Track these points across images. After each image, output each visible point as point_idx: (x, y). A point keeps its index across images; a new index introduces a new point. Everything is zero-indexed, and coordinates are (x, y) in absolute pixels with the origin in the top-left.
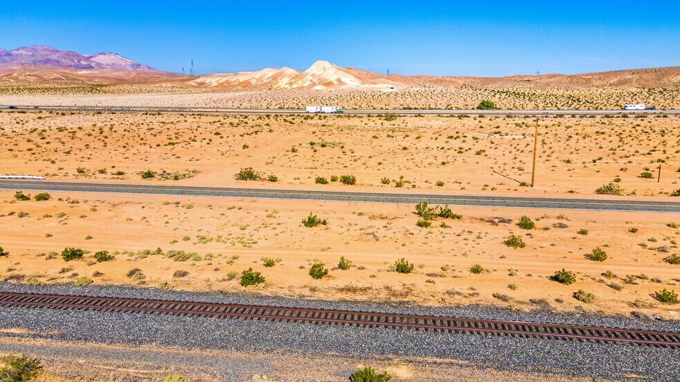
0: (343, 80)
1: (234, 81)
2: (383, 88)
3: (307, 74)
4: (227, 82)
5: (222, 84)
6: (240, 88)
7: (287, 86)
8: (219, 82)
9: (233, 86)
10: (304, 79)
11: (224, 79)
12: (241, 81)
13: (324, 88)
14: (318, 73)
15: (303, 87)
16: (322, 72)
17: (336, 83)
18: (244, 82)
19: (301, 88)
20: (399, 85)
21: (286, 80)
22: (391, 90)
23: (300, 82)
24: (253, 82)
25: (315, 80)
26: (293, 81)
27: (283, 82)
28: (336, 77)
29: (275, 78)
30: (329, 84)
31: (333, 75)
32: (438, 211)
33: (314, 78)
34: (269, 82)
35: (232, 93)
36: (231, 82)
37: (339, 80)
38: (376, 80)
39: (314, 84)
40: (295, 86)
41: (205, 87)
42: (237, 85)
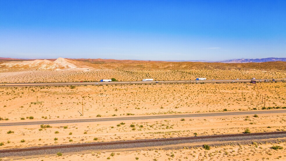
0: (69, 66)
1: (21, 65)
2: (84, 70)
3: (54, 63)
4: (17, 65)
5: (14, 66)
6: (23, 69)
7: (45, 68)
8: (13, 65)
9: (20, 68)
10: (53, 65)
11: (16, 64)
12: (24, 65)
13: (60, 70)
14: (59, 63)
15: (52, 69)
16: (61, 62)
17: (66, 67)
18: (25, 66)
19: (51, 70)
20: (91, 68)
21: (45, 65)
22: (88, 71)
23: (51, 67)
24: (30, 65)
25: (57, 66)
26: (48, 66)
27: (43, 66)
28: (66, 65)
29: (40, 64)
30: (63, 68)
31: (65, 64)
32: (46, 126)
33: (57, 65)
34: (37, 66)
35: (17, 72)
36: (19, 66)
37: (67, 66)
38: (83, 66)
39: (57, 68)
40: (48, 68)
41: (5, 68)
42: (22, 67)
